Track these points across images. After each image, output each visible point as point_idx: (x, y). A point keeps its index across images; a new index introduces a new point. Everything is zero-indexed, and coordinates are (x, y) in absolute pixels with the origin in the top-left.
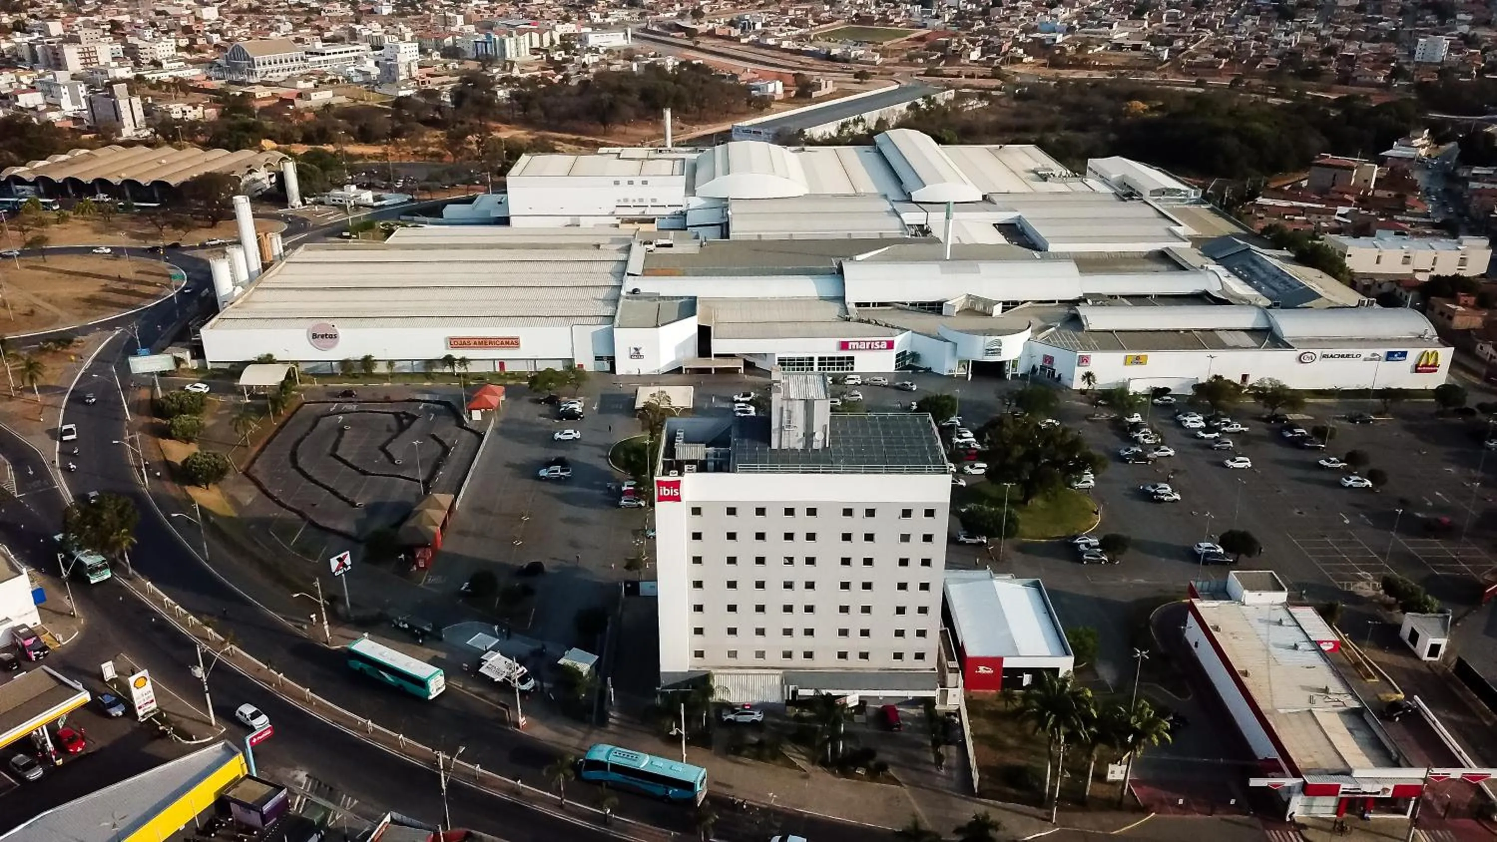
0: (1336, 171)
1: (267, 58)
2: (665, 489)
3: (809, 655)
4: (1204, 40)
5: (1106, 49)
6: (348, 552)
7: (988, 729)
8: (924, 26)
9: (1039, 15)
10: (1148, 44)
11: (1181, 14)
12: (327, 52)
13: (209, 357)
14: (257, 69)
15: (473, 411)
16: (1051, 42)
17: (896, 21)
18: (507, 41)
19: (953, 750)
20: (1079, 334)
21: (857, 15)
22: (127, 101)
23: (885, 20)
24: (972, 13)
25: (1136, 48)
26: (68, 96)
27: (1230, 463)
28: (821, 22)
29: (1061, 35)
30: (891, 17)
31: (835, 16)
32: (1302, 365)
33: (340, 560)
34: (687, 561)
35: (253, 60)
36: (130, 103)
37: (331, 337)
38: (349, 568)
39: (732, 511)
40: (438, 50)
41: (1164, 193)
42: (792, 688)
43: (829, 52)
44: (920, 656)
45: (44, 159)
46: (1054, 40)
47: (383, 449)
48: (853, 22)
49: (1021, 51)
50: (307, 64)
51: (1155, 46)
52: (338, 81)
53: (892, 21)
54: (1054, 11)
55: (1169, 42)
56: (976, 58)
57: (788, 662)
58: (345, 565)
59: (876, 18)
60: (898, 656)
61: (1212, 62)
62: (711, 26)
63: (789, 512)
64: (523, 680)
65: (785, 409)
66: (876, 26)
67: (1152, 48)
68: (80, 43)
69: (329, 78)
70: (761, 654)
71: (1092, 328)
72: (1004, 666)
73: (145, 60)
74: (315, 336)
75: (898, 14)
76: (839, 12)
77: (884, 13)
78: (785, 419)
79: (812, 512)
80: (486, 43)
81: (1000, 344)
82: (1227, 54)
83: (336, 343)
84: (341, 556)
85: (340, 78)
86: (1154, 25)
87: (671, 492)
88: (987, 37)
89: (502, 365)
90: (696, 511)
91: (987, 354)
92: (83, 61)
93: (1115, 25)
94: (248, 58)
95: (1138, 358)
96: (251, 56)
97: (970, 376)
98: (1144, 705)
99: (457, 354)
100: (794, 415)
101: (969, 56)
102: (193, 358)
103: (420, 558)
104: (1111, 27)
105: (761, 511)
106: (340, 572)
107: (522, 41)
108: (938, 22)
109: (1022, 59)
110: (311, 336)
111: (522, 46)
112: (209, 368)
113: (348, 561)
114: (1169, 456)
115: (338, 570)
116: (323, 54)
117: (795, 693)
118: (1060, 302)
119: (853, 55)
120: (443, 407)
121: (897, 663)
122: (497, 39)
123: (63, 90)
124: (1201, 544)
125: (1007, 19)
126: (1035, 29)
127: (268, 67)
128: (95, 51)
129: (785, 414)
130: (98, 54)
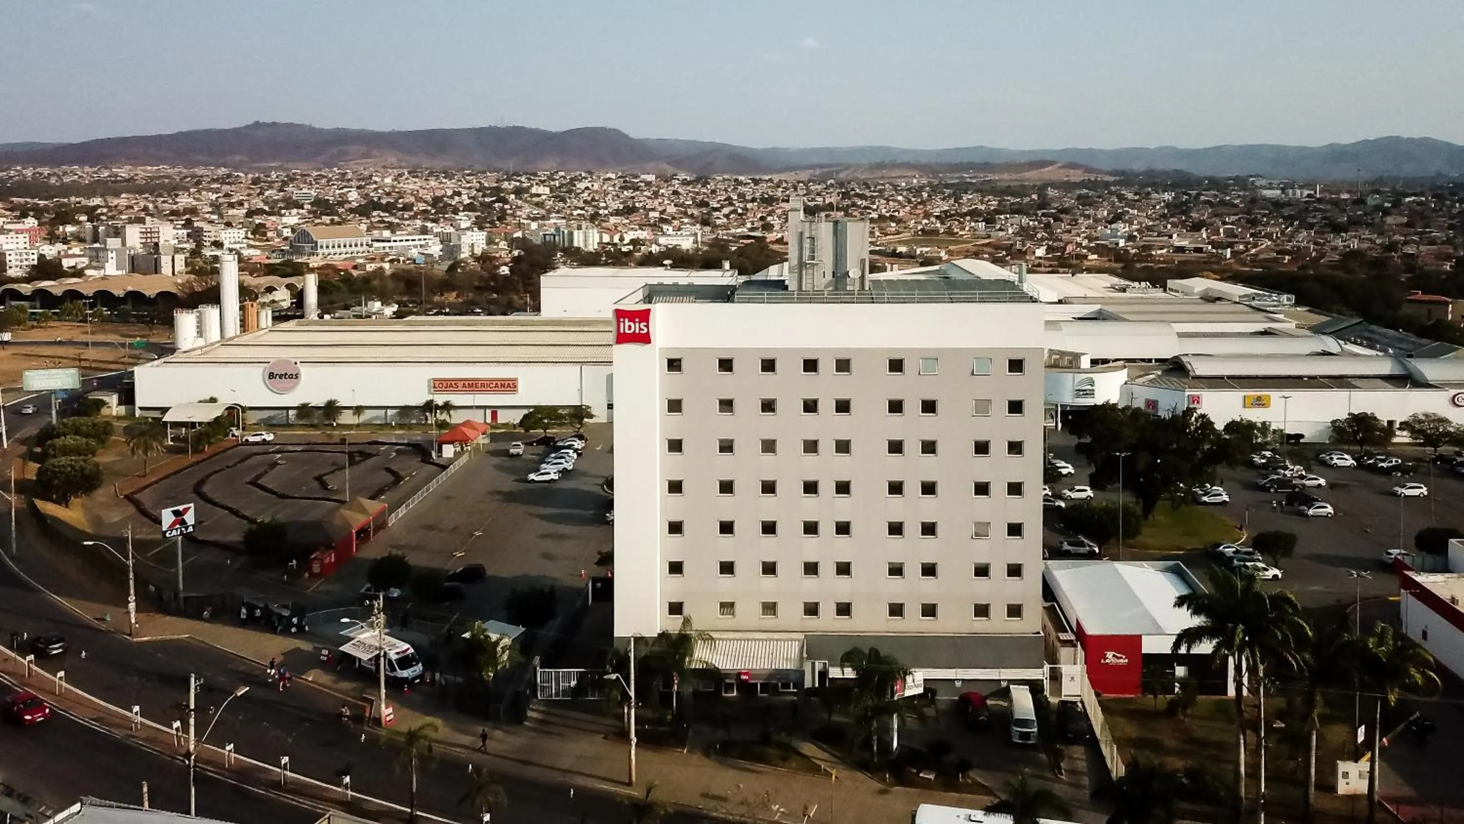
0: (1430, 307)
1: (330, 242)
2: (627, 323)
3: (844, 609)
4: (1263, 247)
5: (1168, 251)
6: (192, 505)
7: (1131, 730)
8: (989, 237)
9: (1099, 228)
10: (1210, 247)
11: (1237, 229)
12: (393, 239)
13: (140, 401)
14: (319, 251)
15: (444, 447)
16: (1114, 246)
17: (961, 233)
18: (576, 232)
19: (1078, 752)
20: (1185, 380)
21: (922, 230)
22: (170, 258)
23: (950, 232)
24: (1035, 228)
25: (1199, 250)
26: (114, 261)
27: (1400, 490)
28: (886, 235)
29: (1123, 240)
30: (955, 230)
31: (901, 230)
32: (1457, 409)
33: (177, 513)
34: (659, 446)
35: (316, 242)
36: (173, 260)
37: (291, 376)
38: (191, 529)
39: (726, 365)
40: (506, 240)
41: (1254, 298)
42: (818, 666)
43: (895, 250)
44: (1015, 611)
45: (54, 280)
46: (1117, 244)
47: (319, 479)
48: (919, 235)
49: (1085, 251)
50: (371, 249)
51: (1216, 249)
52: (399, 261)
53: (957, 233)
54: (1113, 226)
55: (1231, 245)
56: (1041, 255)
57: (813, 624)
58: (183, 523)
59: (942, 231)
60: (982, 611)
61: (1276, 258)
62: (780, 235)
63: (811, 365)
64: (405, 662)
65: (807, 234)
66: (941, 237)
67: (1214, 251)
68: (144, 224)
69: (391, 257)
70: (770, 608)
71: (1198, 373)
72: (1143, 652)
73: (207, 240)
74: (272, 376)
75: (963, 229)
76: (905, 228)
77: (950, 227)
78: (807, 253)
79: (843, 365)
80: (554, 236)
81: (1092, 383)
82: (1288, 253)
83: (296, 384)
84: (181, 508)
85: (402, 259)
86: (1213, 237)
87: (638, 327)
88: (1051, 243)
89: (494, 416)
90: (674, 365)
91: (1078, 396)
92: (144, 240)
93: (1175, 236)
94: (312, 241)
95: (1259, 398)
96: (315, 239)
97: (1060, 425)
98: (1383, 628)
99: (440, 400)
100: (819, 243)
101: (1034, 253)
102: (120, 403)
103: (315, 559)
104: (1171, 237)
105: (769, 365)
106: (174, 533)
107: (591, 235)
108: (1001, 234)
109: (1087, 256)
110: (267, 377)
111: (591, 239)
112: (137, 416)
113: (190, 518)
114: (1320, 485)
115: (172, 527)
116: (390, 241)
117: (823, 674)
118: (1157, 360)
119: (918, 252)
120: (410, 448)
121: (981, 626)
122: (566, 232)
123: (110, 255)
124: (1391, 551)
125: (1069, 231)
126: (1097, 239)
127: (331, 251)
128: (158, 232)
129: (807, 244)
130: (161, 234)
